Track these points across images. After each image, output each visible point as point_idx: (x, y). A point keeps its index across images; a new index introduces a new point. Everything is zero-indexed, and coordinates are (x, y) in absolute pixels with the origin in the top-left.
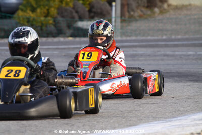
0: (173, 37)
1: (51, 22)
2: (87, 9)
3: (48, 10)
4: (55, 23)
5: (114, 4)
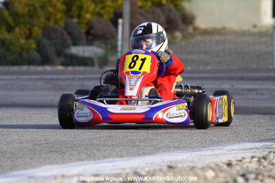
0: (201, 68)
1: (34, 46)
2: (84, 30)
3: (30, 30)
4: (40, 48)
5: (120, 21)
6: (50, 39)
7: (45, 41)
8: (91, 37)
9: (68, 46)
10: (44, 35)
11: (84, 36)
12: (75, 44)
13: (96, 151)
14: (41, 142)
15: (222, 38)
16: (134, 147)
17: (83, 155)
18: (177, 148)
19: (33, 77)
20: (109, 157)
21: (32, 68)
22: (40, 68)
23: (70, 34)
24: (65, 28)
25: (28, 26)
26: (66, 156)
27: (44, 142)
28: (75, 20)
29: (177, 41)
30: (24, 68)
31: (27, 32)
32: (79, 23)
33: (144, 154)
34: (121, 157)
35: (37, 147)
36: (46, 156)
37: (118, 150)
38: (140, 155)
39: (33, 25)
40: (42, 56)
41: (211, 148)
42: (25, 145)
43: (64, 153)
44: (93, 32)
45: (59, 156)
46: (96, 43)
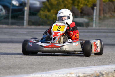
2: (80, 11)
5: (95, 8)
8: (82, 15)
11: (80, 14)
12: (76, 17)
13: (84, 63)
16: (100, 61)
17: (79, 65)
20: (89, 66)
24: (72, 10)
26: (71, 65)
28: (76, 7)
31: (56, 12)
32: (78, 8)
33: (104, 65)
34: (95, 66)
35: (59, 61)
36: (63, 65)
37: (93, 63)
38: (102, 65)
42: (54, 60)
43: (71, 63)
44: (84, 12)
45: (69, 65)
46: (85, 17)
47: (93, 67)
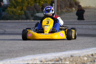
1: (23, 13)
2: (41, 8)
3: (22, 7)
4: (25, 14)
5: (53, 4)
6: (29, 11)
7: (27, 11)
9: (35, 13)
10: (27, 9)
11: (41, 10)
12: (38, 13)
13: (45, 50)
14: (26, 47)
15: (89, 10)
16: (59, 49)
17: (41, 52)
18: (74, 49)
19: (23, 24)
20: (50, 52)
21: (23, 21)
22: (25, 21)
23: (36, 9)
24: (34, 7)
25: (22, 6)
26: (35, 52)
27: (27, 47)
28: (38, 4)
29: (74, 11)
30: (20, 21)
31: (21, 8)
33: (62, 51)
34: (54, 52)
35: (25, 49)
36: (28, 52)
37: (53, 50)
38: (61, 52)
39: (23, 6)
40: (26, 16)
41: (86, 49)
42: (21, 48)
43: (34, 51)
45: (33, 52)
47: (53, 53)
